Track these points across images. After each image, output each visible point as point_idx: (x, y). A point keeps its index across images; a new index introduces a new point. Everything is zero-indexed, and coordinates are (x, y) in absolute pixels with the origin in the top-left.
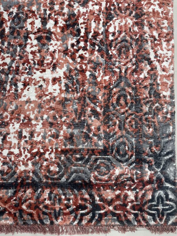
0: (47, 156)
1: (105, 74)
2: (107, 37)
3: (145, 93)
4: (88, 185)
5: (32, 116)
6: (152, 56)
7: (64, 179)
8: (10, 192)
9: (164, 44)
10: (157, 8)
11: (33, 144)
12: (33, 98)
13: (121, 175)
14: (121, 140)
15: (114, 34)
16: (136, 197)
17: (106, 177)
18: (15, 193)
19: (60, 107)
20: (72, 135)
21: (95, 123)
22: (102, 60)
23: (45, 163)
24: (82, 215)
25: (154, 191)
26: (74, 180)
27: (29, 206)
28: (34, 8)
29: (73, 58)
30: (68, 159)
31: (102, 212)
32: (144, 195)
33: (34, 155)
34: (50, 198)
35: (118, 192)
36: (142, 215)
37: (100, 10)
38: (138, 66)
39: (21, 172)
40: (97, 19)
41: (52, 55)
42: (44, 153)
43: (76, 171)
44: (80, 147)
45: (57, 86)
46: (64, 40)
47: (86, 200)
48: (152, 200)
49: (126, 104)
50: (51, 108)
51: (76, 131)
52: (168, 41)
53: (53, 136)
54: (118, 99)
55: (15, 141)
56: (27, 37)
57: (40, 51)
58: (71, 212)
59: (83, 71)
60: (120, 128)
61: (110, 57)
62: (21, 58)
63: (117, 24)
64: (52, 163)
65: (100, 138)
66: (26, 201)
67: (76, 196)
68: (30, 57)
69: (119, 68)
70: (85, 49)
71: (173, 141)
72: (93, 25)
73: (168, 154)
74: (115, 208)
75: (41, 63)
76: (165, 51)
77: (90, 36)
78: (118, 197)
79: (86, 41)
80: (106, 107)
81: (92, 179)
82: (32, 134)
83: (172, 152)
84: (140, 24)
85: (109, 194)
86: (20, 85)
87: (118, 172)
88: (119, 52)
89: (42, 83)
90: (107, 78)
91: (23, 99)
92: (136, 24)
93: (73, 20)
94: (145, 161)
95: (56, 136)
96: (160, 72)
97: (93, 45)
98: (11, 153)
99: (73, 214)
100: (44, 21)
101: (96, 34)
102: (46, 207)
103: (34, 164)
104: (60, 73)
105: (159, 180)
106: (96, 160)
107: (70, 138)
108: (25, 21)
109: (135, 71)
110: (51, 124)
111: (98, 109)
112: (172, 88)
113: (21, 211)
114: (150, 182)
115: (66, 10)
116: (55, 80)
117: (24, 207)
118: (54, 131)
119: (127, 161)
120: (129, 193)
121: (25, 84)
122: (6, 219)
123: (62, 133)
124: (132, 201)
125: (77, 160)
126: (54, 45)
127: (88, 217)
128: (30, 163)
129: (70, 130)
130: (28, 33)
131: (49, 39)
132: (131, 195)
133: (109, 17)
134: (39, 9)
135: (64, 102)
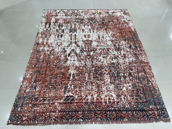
0: (132, 103)
1: (141, 84)
3: (152, 89)
4: (145, 111)
5: (126, 94)
6: (151, 80)
7: (138, 109)
8: (125, 112)
9: (153, 78)
10: (149, 71)
11: (128, 101)
12: (125, 90)
13: (152, 108)
14: (149, 99)
15: (140, 76)
16: (157, 113)
17: (148, 108)
18: (126, 113)
20: (137, 98)
21: (142, 96)
22: (139, 82)
23: (132, 105)
24: (145, 118)
25: (161, 111)
26: (141, 109)
27: (131, 116)
28: (121, 71)
29: (133, 81)
30: (137, 104)
31: (150, 117)
32: (159, 112)
33: (129, 103)
34: (136, 114)
35: (152, 112)
36: (160, 117)
37: (136, 71)
38: (148, 83)
39: (127, 107)
40: (136, 73)
41: (128, 80)
42: (131, 103)
43: (140, 107)
44: (140, 101)
45: (130, 87)
46: (129, 78)
47: (145, 114)
48: (162, 114)
49: (148, 91)
50: (130, 92)
51: (138, 97)
52: (153, 77)
53: (132, 98)
54: (146, 90)
55: (123, 100)
56: (121, 77)
57: (124, 80)
58: (142, 117)
59: (136, 84)
60: (148, 96)
61: (141, 81)
62: (121, 81)
63: (140, 74)
64: (134, 105)
65: (144, 99)
66: (130, 114)
67: (142, 113)
68: (123, 81)
69: (144, 83)
70: (135, 79)
71: (162, 99)
72: (135, 74)
73: (162, 102)
74: (153, 116)
75: (125, 82)
76: (153, 80)
77: (135, 76)
78: (153, 113)
79: (134, 78)
81: (145, 109)
82: (127, 98)
83: (163, 102)
84: (146, 74)
85: (150, 112)
86: (122, 87)
87: (151, 107)
88: (143, 79)
89: (127, 87)
90: (142, 85)
91: (123, 90)
92: (145, 74)
93: (130, 73)
94: (157, 104)
95: (133, 99)
96: (154, 84)
97: (136, 78)
98: (123, 103)
100: (124, 74)
101: (136, 76)
102: (135, 116)
103: (129, 105)
104: (130, 84)
105: (162, 108)
106: (145, 104)
107: (137, 99)
108: (120, 74)
109: (148, 84)
110: (131, 96)
111: (142, 92)
112: (158, 87)
113: (129, 117)
114: (160, 109)
115: (128, 72)
116: (130, 86)
117: (130, 116)
118: (132, 97)
119: (152, 104)
120: (155, 112)
121: (123, 87)
122: (126, 119)
123: (134, 98)
124: (157, 114)
125: (140, 104)
126: (127, 79)
127: (147, 118)
128: (128, 105)
129: (136, 97)
130: (121, 76)
131: (126, 77)
132: (156, 113)
133: (138, 73)
134: (122, 72)
135: (133, 91)
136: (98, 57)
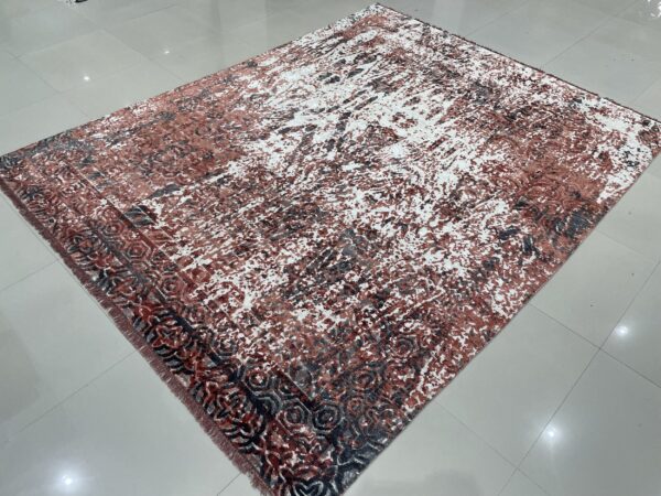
0: (264, 365)
1: (371, 350)
2: (399, 327)
3: (391, 393)
4: (270, 417)
5: (285, 330)
6: (423, 371)
7: (257, 393)
8: (213, 364)
9: (443, 371)
10: (462, 341)
11: (265, 348)
12: (300, 319)
13: (303, 435)
14: (333, 408)
15: (407, 329)
16: (297, 465)
17: (289, 424)
18: (213, 369)
19: (312, 341)
20: (299, 368)
21: (326, 375)
22: (378, 338)
23: (257, 369)
24: (240, 434)
25: (317, 478)
26: (264, 401)
27: (212, 387)
28: (363, 268)
29: (358, 319)
30: (277, 382)
31: (257, 448)
32: (304, 472)
33: (256, 356)
34: (231, 397)
35: (286, 446)
36: (284, 487)
37: (411, 306)
38: (403, 367)
39: (234, 359)
40: (404, 310)
41: (344, 304)
42: (265, 361)
43: (272, 397)
44: (295, 383)
45: (325, 326)
46: (364, 302)
47: (255, 425)
48: (307, 483)
49: (367, 384)
50: (305, 337)
51: (305, 369)
52: (449, 372)
53: (284, 355)
54: (363, 376)
55: (255, 334)
56: (339, 280)
57: (338, 295)
58: (234, 423)
59: (355, 333)
60: (342, 398)
61: (387, 342)
62: (321, 288)
63: (416, 325)
64: (261, 373)
65: (317, 391)
66: (214, 381)
67: (251, 415)
68: (328, 293)
69: (386, 354)
70: (373, 320)
71: (377, 453)
72: (396, 311)
73: (361, 458)
74: (270, 456)
75: (331, 303)
76: (439, 377)
77: (386, 316)
78: (283, 449)
79: (379, 316)
80: (346, 374)
81: (278, 415)
82: (272, 340)
83: (368, 462)
84: (436, 341)
85: (278, 440)
86: (301, 303)
87: (303, 430)
88: (399, 345)
89: (317, 315)
90: (370, 353)
91: (293, 314)
92: (433, 338)
93: (384, 296)
94: (335, 445)
95: (287, 358)
96: (419, 388)
97: (383, 323)
98: (243, 339)
99: (234, 427)
100: (362, 280)
101: (392, 318)
102: (222, 400)
103: (249, 362)
104: (338, 320)
105: (332, 471)
106: (297, 404)
107: (295, 369)
108: (349, 270)
109: (398, 368)
110: (292, 347)
111: (339, 369)
112: (419, 409)
113: (203, 385)
114: (322, 466)
115: (385, 286)
116: (328, 321)
117: (208, 384)
118: (289, 353)
119: (320, 428)
120: (295, 456)
121: (305, 306)
122: (186, 380)
123: (293, 360)
124: (289, 465)
125: (283, 389)
126: (353, 300)
127: (242, 440)
128: (248, 358)
129: (301, 364)
130: (343, 278)
131: (353, 293)
132: (294, 460)
133: (414, 315)
134: (366, 271)
135: (318, 340)
136: (354, 189)
